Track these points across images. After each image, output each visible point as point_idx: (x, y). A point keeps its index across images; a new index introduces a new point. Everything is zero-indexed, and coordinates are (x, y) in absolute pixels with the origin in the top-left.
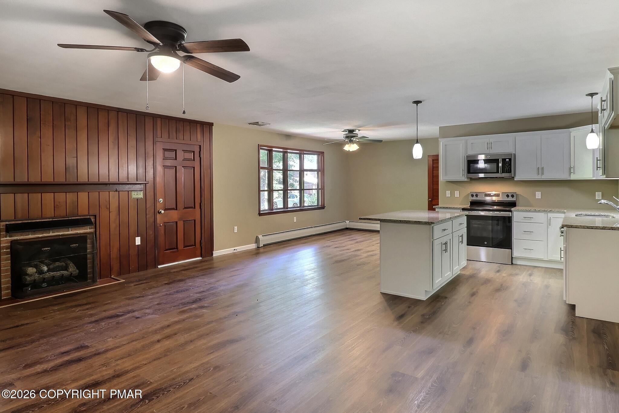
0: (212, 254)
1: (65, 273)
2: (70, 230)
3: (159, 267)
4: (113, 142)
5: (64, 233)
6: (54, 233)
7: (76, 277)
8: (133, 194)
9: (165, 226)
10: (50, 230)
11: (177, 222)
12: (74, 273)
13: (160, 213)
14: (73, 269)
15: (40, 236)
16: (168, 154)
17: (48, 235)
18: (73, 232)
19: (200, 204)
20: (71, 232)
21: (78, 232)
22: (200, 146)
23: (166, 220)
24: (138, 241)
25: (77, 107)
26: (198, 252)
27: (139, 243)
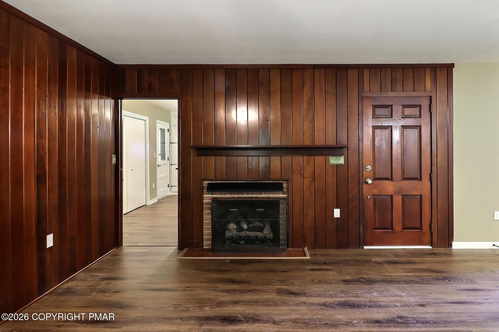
0: (451, 245)
1: (259, 234)
2: (263, 193)
3: (365, 247)
4: (308, 103)
5: (258, 196)
6: (248, 195)
7: (270, 240)
8: (332, 159)
9: (375, 199)
10: (244, 191)
11: (392, 196)
12: (268, 236)
13: (367, 183)
14: (267, 232)
15: (236, 196)
16: (379, 111)
17: (243, 196)
18: (266, 196)
19: (431, 174)
20: (264, 196)
21: (271, 196)
22: (431, 97)
23: (376, 192)
24: (337, 213)
25: (270, 70)
26: (427, 238)
27: (339, 216)
